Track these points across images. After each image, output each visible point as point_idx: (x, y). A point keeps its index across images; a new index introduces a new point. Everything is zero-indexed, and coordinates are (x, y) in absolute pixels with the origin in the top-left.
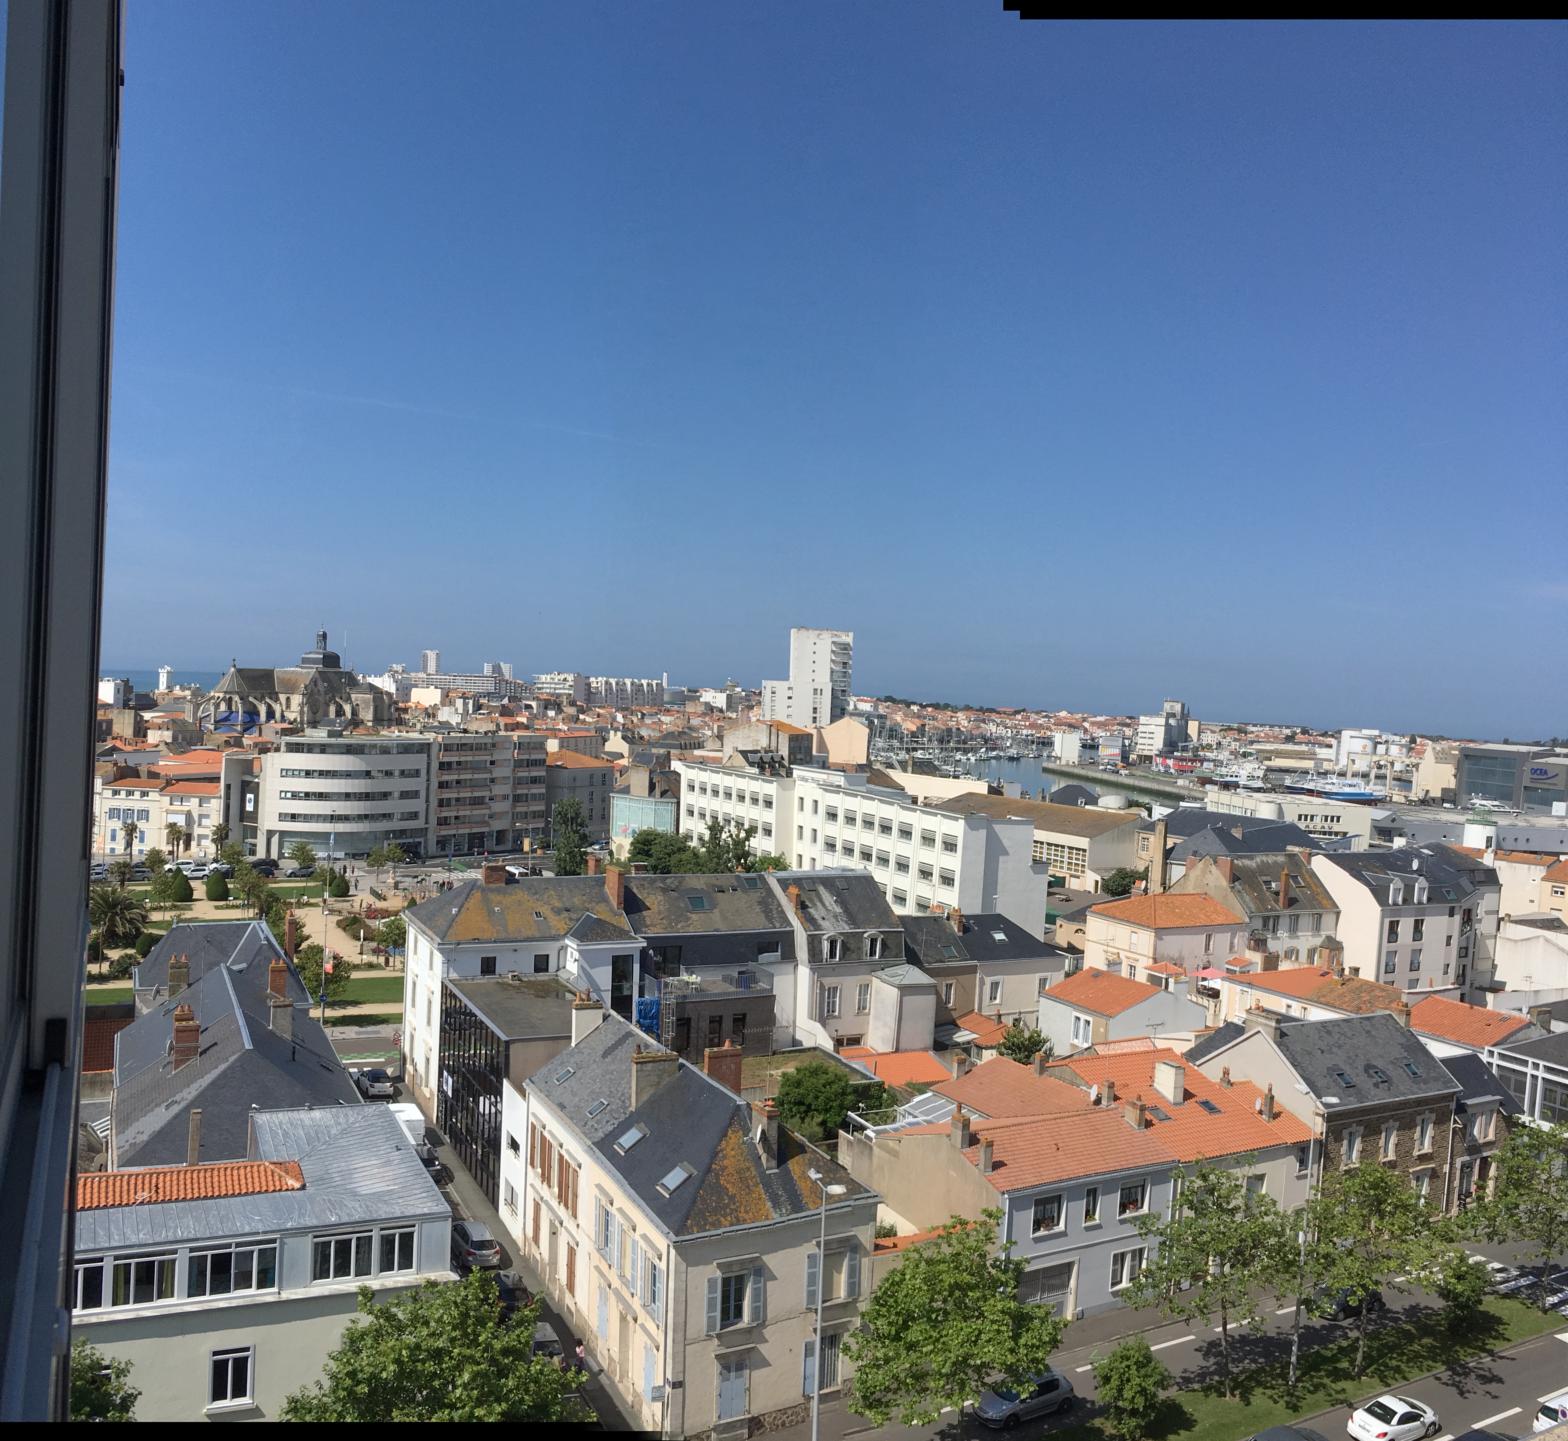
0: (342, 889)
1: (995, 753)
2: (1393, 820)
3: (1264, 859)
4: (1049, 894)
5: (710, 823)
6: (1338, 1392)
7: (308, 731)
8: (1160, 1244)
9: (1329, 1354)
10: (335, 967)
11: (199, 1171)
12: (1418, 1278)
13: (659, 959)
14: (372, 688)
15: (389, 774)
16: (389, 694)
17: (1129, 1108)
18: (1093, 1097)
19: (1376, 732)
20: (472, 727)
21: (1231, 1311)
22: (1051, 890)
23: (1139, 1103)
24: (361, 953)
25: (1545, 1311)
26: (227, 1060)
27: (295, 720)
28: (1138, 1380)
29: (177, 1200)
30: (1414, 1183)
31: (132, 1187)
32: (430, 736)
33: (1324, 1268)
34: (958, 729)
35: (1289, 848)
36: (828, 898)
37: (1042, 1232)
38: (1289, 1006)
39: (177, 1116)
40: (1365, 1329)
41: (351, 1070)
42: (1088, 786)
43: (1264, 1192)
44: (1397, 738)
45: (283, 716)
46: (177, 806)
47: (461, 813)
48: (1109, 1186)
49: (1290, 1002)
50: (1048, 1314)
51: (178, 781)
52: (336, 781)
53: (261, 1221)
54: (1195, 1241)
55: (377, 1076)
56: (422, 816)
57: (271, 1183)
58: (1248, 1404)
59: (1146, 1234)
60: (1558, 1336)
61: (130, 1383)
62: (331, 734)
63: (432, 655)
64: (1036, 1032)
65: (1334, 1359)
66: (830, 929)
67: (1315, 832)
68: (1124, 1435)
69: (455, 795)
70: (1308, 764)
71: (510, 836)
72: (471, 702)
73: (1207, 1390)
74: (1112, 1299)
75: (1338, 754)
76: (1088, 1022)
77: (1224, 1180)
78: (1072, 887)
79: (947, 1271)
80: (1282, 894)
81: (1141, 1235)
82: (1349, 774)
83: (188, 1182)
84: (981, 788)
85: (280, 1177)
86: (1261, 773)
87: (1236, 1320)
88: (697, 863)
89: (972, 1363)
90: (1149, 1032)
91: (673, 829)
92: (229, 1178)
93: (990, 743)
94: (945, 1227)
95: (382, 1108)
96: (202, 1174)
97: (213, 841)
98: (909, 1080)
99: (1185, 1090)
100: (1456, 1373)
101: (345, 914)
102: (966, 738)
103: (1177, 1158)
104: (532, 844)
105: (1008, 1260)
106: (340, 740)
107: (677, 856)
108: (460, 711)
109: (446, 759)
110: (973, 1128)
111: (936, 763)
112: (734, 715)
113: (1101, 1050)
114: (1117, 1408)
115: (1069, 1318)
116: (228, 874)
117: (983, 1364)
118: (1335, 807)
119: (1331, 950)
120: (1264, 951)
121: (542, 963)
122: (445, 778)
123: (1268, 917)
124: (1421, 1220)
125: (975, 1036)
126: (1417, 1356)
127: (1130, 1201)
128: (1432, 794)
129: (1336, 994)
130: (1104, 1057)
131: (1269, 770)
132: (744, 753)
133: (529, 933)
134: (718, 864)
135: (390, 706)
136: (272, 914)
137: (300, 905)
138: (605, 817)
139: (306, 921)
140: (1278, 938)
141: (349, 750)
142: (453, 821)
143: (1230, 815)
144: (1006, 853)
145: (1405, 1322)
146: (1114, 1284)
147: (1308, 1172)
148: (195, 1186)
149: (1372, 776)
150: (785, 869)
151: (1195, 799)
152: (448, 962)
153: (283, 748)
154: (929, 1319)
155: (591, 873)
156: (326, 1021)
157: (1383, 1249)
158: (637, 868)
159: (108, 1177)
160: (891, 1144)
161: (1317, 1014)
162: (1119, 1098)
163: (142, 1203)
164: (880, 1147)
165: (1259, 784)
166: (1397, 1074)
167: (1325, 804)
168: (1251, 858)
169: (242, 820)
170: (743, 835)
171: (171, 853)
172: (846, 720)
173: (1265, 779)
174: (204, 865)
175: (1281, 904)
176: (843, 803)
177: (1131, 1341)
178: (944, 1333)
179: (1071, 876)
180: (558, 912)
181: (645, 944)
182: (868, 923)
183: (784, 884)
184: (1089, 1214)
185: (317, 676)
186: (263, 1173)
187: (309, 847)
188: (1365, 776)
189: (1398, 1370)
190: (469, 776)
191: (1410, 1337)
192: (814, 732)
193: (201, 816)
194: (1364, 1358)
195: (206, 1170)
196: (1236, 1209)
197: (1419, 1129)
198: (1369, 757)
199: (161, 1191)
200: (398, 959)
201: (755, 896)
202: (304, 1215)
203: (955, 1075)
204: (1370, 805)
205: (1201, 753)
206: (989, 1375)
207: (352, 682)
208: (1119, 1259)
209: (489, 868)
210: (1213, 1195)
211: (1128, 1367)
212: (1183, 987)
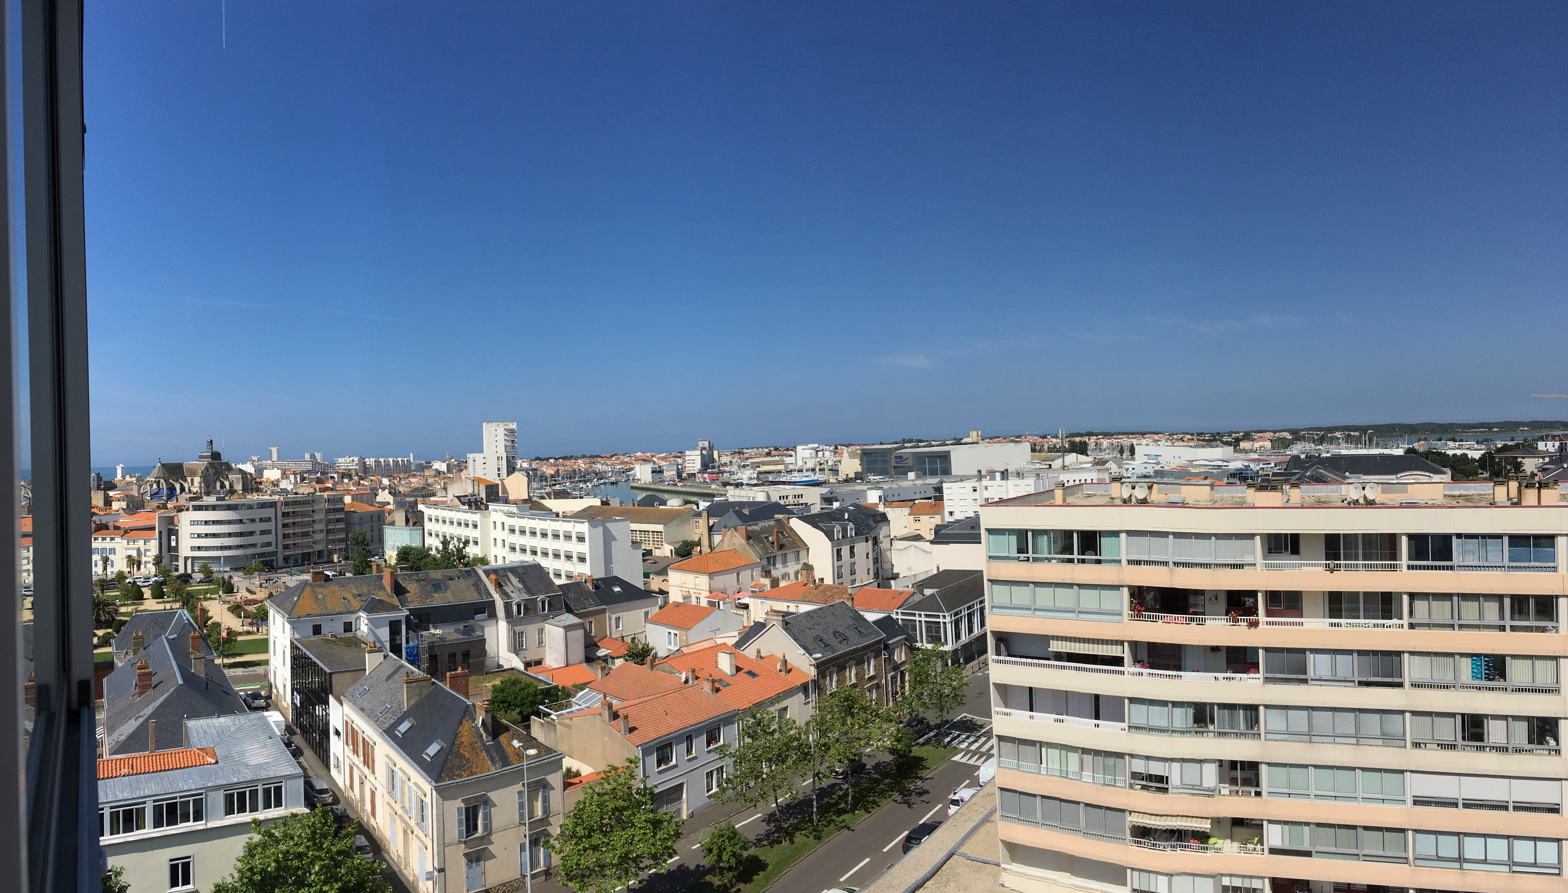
0: (229, 589)
1: (602, 481)
2: (832, 493)
3: (763, 524)
4: (644, 560)
5: (442, 540)
6: (841, 822)
7: (205, 498)
8: (734, 762)
9: (833, 801)
10: (228, 634)
11: (156, 756)
12: (878, 747)
13: (416, 621)
14: (241, 471)
15: (253, 520)
16: (251, 474)
17: (705, 682)
18: (683, 680)
19: (816, 445)
20: (300, 491)
21: (779, 791)
22: (645, 558)
23: (711, 678)
24: (243, 626)
25: (945, 747)
26: (169, 691)
27: (197, 492)
28: (730, 848)
29: (144, 773)
30: (868, 694)
31: (118, 766)
32: (276, 498)
33: (825, 752)
34: (579, 469)
35: (776, 516)
36: (514, 580)
37: (663, 767)
38: (788, 607)
39: (142, 724)
40: (851, 782)
41: (240, 693)
42: (660, 495)
43: (788, 717)
44: (828, 447)
45: (190, 490)
46: (131, 545)
47: (296, 542)
48: (698, 732)
49: (788, 604)
50: (671, 817)
51: (131, 530)
52: (222, 526)
53: (193, 782)
54: (754, 756)
55: (256, 696)
56: (274, 544)
57: (198, 761)
58: (793, 843)
59: (723, 757)
60: (953, 759)
61: (123, 879)
62: (217, 500)
63: (274, 450)
64: (646, 644)
65: (837, 803)
66: (518, 596)
67: (789, 505)
68: (726, 883)
69: (292, 531)
70: (781, 467)
71: (326, 553)
72: (299, 476)
73: (772, 844)
74: (709, 800)
75: (796, 460)
76: (676, 635)
77: (765, 716)
78: (657, 555)
79: (609, 801)
80: (775, 543)
81: (720, 758)
82: (804, 470)
83: (150, 762)
84: (597, 502)
85: (203, 757)
86: (755, 476)
87: (783, 796)
88: (436, 564)
89: (631, 857)
90: (712, 635)
91: (421, 544)
92: (173, 759)
93: (599, 475)
94: (605, 772)
95: (260, 715)
96: (158, 757)
97: (154, 564)
98: (573, 683)
99: (736, 666)
100: (905, 795)
101: (232, 603)
102: (585, 473)
103: (737, 708)
104: (339, 558)
105: (645, 788)
106: (224, 502)
107: (424, 560)
108: (293, 482)
109: (286, 511)
110: (614, 708)
111: (569, 491)
112: (451, 476)
113: (685, 650)
114: (720, 868)
115: (685, 818)
116: (163, 583)
117: (638, 856)
118: (799, 489)
119: (807, 570)
120: (770, 577)
121: (348, 627)
122: (286, 521)
123: (770, 557)
124: (874, 714)
125: (609, 651)
126: (883, 790)
127: (712, 738)
128: (850, 476)
129: (813, 595)
130: (687, 654)
131: (760, 473)
132: (459, 498)
133: (340, 610)
134: (448, 563)
135: (251, 481)
136: (190, 605)
137: (206, 599)
138: (381, 540)
139: (209, 608)
140: (777, 569)
141: (229, 508)
142: (292, 546)
143: (741, 502)
144: (615, 539)
145: (874, 774)
146: (708, 791)
147: (810, 699)
148: (155, 764)
149: (817, 470)
150: (487, 564)
151: (722, 495)
152: (293, 628)
153: (191, 509)
154: (602, 831)
155: (374, 573)
156: (225, 666)
157: (855, 735)
158: (401, 569)
159: (104, 761)
160: (567, 721)
161: (804, 608)
162: (699, 678)
163: (124, 776)
164: (560, 724)
165: (755, 482)
166: (850, 634)
167: (794, 489)
168: (756, 525)
169: (169, 551)
170: (462, 545)
171: (129, 572)
172: (516, 473)
173: (758, 478)
174: (149, 578)
175: (776, 549)
176: (517, 523)
177: (723, 825)
178: (612, 838)
179: (655, 548)
180: (355, 596)
181: (408, 613)
182: (540, 592)
183: (487, 573)
184: (689, 751)
185: (208, 465)
186: (193, 755)
187: (209, 565)
188: (813, 470)
189: (874, 802)
190: (300, 520)
191: (877, 782)
192: (499, 482)
193: (145, 550)
194: (852, 799)
195: (160, 755)
196: (774, 731)
197: (866, 663)
198: (814, 460)
199: (135, 768)
200: (264, 628)
201: (471, 581)
202: (218, 779)
203: (600, 676)
204: (818, 486)
205: (722, 469)
206: (642, 862)
207: (229, 468)
208: (710, 775)
209: (314, 573)
210: (760, 725)
211: (723, 841)
212: (728, 605)
